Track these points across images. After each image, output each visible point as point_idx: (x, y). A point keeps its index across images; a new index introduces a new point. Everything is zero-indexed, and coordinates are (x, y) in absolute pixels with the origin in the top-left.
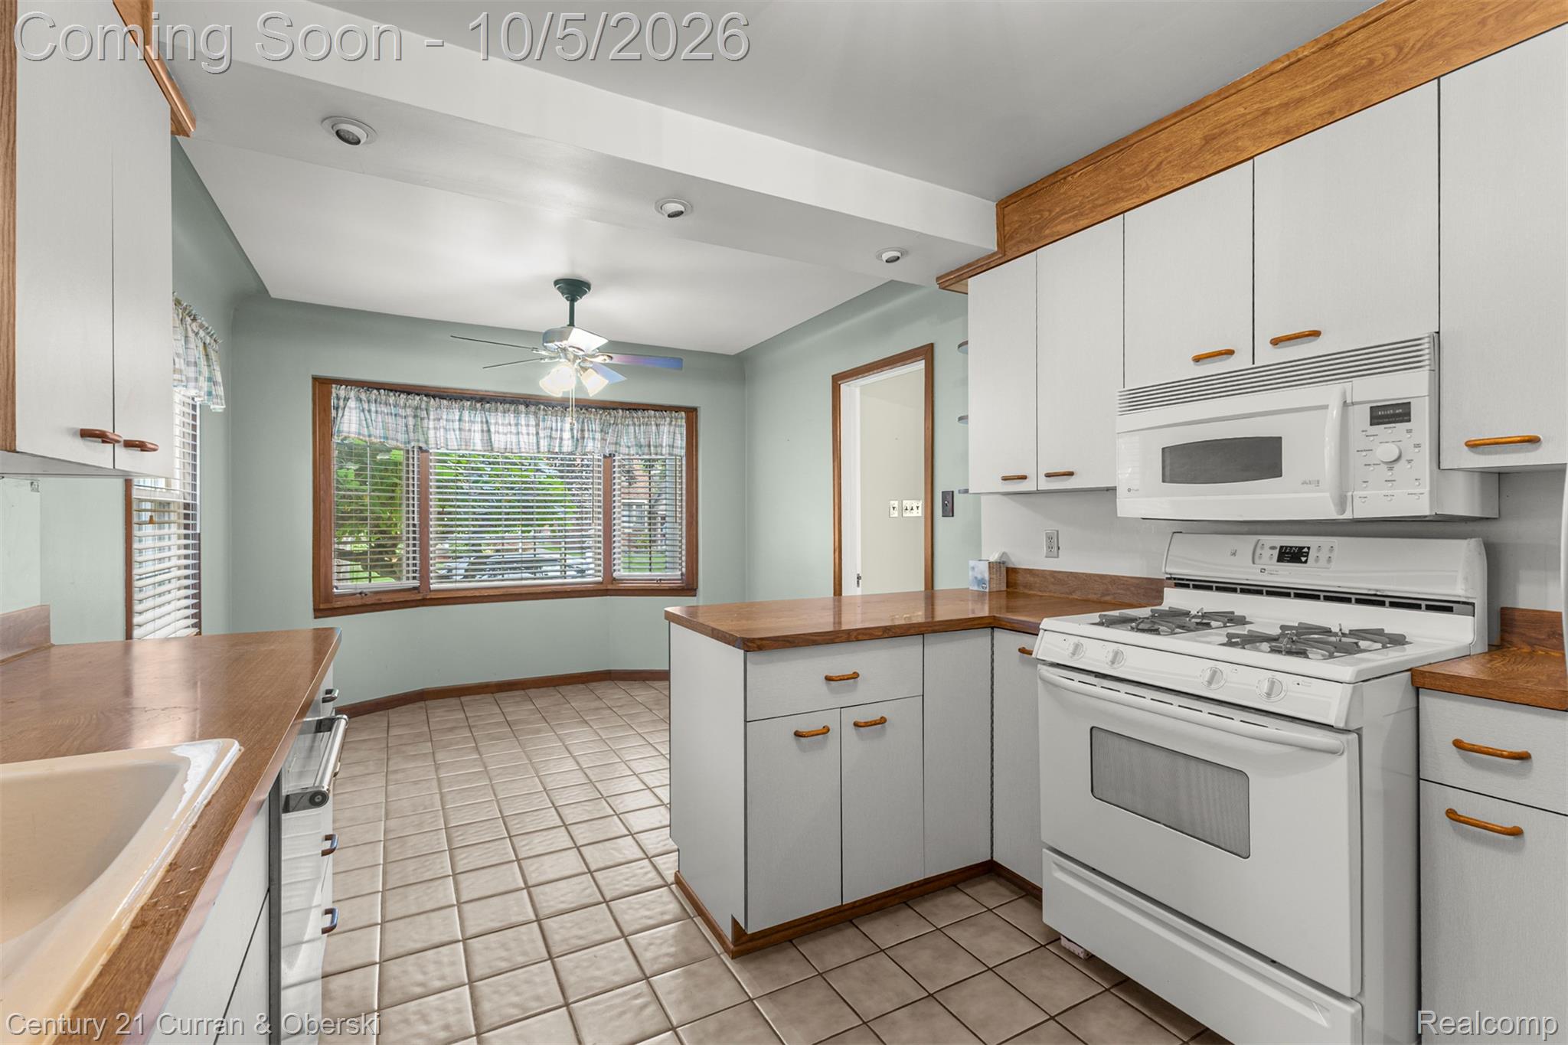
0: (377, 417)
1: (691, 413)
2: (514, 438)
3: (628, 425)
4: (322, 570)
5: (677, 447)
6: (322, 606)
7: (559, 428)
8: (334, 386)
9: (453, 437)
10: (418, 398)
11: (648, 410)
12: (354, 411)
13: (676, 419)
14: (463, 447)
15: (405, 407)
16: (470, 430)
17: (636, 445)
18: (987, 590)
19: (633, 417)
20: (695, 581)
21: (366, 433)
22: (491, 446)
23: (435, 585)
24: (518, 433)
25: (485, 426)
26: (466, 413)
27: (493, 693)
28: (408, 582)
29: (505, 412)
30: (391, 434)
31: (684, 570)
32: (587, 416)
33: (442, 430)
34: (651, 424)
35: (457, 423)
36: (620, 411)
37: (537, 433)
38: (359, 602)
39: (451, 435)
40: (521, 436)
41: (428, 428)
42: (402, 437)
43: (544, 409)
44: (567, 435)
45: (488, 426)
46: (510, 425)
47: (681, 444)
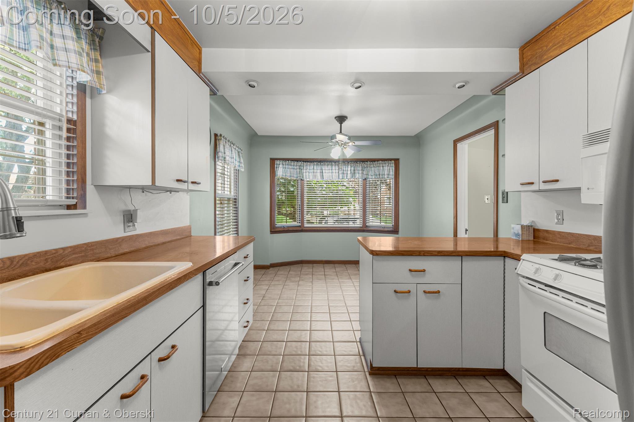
0: (288, 170)
1: (397, 161)
2: (331, 174)
3: (372, 167)
4: (272, 219)
5: (391, 175)
6: (272, 230)
7: (346, 170)
8: (276, 161)
9: (311, 175)
10: (300, 162)
11: (379, 161)
12: (281, 168)
13: (390, 164)
15: (296, 166)
16: (316, 172)
17: (375, 175)
18: (520, 239)
19: (374, 164)
20: (398, 228)
21: (285, 175)
22: (323, 177)
23: (306, 225)
24: (332, 173)
25: (321, 170)
26: (315, 167)
28: (298, 224)
29: (328, 165)
30: (292, 175)
31: (393, 224)
32: (356, 165)
33: (308, 173)
34: (380, 166)
35: (312, 170)
36: (369, 162)
37: (339, 172)
38: (283, 230)
39: (311, 174)
40: (333, 173)
41: (303, 172)
42: (295, 176)
43: (341, 164)
44: (349, 172)
45: (322, 171)
46: (329, 170)
47: (392, 174)
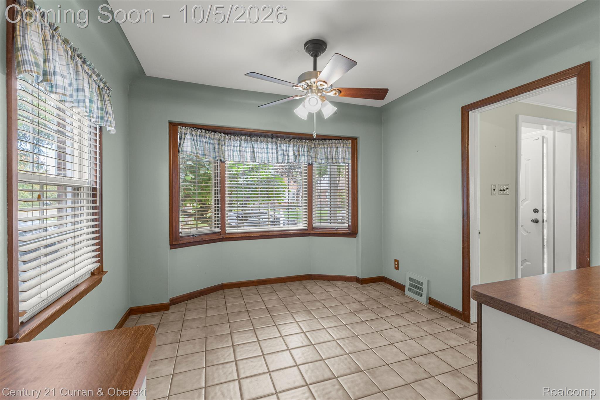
0: (200, 144)
1: (354, 141)
2: (266, 156)
3: (321, 148)
4: (174, 224)
5: (347, 159)
6: (174, 243)
7: (287, 150)
8: (179, 127)
9: (237, 155)
10: (220, 134)
11: (331, 139)
12: (189, 140)
13: (347, 144)
14: (242, 160)
15: (214, 139)
16: (245, 151)
17: (326, 158)
19: (324, 144)
20: (356, 230)
21: (195, 152)
22: (255, 159)
23: (228, 230)
24: (268, 153)
25: (252, 149)
26: (243, 143)
27: (255, 286)
28: (215, 229)
29: (261, 142)
30: (207, 153)
31: (350, 224)
32: (301, 143)
33: (231, 151)
34: (333, 147)
35: (239, 148)
36: (317, 141)
37: (277, 153)
38: (192, 240)
39: (236, 154)
40: (269, 154)
41: (225, 150)
42: (212, 154)
44: (291, 154)
45: (253, 149)
46: (264, 148)
47: (349, 157)
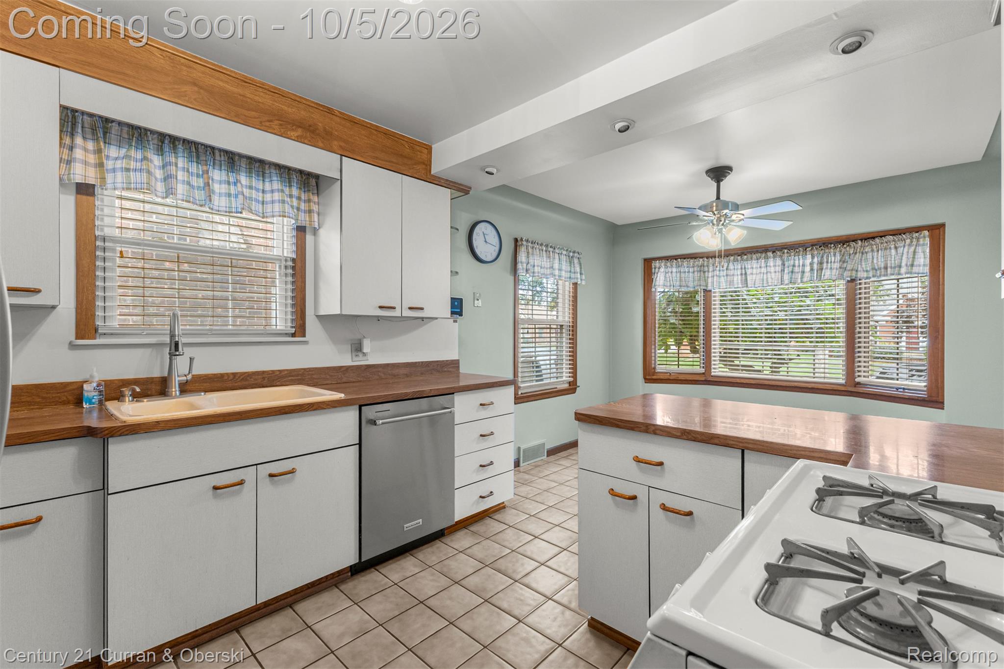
0: (675, 275)
1: (937, 231)
2: (764, 276)
3: (866, 253)
5: (919, 265)
6: (647, 377)
7: (801, 265)
8: (654, 262)
9: (723, 280)
10: (701, 260)
11: (884, 236)
12: (663, 273)
13: (918, 239)
14: (728, 286)
15: (693, 267)
16: (733, 275)
17: (873, 269)
19: (871, 245)
20: (941, 394)
21: (669, 285)
23: (713, 372)
24: (767, 272)
25: (743, 270)
26: (731, 264)
28: (698, 369)
29: (757, 259)
30: (684, 283)
31: (928, 382)
32: (827, 251)
33: (716, 277)
34: (890, 248)
35: (725, 271)
36: (860, 242)
37: (782, 270)
40: (769, 274)
41: (708, 277)
42: (691, 284)
43: (787, 252)
44: (808, 269)
45: (745, 271)
46: (761, 267)
47: (924, 262)
